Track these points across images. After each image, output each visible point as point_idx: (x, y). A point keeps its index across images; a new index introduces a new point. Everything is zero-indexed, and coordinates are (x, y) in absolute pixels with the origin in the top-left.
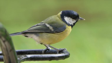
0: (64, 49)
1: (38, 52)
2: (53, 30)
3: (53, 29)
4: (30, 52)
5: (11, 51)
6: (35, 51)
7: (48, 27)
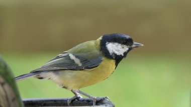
0: (104, 97)
1: (60, 102)
2: (80, 65)
3: (81, 62)
4: (47, 102)
5: (14, 100)
6: (55, 101)
7: (73, 61)
